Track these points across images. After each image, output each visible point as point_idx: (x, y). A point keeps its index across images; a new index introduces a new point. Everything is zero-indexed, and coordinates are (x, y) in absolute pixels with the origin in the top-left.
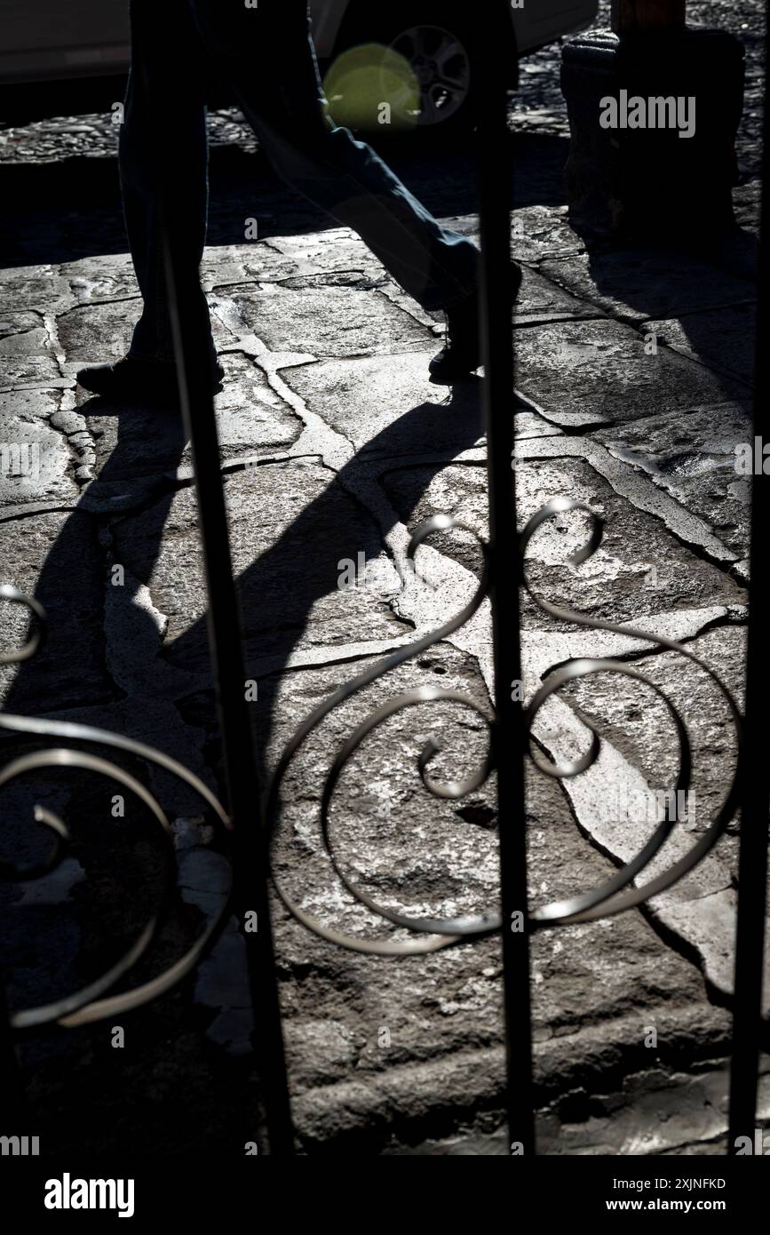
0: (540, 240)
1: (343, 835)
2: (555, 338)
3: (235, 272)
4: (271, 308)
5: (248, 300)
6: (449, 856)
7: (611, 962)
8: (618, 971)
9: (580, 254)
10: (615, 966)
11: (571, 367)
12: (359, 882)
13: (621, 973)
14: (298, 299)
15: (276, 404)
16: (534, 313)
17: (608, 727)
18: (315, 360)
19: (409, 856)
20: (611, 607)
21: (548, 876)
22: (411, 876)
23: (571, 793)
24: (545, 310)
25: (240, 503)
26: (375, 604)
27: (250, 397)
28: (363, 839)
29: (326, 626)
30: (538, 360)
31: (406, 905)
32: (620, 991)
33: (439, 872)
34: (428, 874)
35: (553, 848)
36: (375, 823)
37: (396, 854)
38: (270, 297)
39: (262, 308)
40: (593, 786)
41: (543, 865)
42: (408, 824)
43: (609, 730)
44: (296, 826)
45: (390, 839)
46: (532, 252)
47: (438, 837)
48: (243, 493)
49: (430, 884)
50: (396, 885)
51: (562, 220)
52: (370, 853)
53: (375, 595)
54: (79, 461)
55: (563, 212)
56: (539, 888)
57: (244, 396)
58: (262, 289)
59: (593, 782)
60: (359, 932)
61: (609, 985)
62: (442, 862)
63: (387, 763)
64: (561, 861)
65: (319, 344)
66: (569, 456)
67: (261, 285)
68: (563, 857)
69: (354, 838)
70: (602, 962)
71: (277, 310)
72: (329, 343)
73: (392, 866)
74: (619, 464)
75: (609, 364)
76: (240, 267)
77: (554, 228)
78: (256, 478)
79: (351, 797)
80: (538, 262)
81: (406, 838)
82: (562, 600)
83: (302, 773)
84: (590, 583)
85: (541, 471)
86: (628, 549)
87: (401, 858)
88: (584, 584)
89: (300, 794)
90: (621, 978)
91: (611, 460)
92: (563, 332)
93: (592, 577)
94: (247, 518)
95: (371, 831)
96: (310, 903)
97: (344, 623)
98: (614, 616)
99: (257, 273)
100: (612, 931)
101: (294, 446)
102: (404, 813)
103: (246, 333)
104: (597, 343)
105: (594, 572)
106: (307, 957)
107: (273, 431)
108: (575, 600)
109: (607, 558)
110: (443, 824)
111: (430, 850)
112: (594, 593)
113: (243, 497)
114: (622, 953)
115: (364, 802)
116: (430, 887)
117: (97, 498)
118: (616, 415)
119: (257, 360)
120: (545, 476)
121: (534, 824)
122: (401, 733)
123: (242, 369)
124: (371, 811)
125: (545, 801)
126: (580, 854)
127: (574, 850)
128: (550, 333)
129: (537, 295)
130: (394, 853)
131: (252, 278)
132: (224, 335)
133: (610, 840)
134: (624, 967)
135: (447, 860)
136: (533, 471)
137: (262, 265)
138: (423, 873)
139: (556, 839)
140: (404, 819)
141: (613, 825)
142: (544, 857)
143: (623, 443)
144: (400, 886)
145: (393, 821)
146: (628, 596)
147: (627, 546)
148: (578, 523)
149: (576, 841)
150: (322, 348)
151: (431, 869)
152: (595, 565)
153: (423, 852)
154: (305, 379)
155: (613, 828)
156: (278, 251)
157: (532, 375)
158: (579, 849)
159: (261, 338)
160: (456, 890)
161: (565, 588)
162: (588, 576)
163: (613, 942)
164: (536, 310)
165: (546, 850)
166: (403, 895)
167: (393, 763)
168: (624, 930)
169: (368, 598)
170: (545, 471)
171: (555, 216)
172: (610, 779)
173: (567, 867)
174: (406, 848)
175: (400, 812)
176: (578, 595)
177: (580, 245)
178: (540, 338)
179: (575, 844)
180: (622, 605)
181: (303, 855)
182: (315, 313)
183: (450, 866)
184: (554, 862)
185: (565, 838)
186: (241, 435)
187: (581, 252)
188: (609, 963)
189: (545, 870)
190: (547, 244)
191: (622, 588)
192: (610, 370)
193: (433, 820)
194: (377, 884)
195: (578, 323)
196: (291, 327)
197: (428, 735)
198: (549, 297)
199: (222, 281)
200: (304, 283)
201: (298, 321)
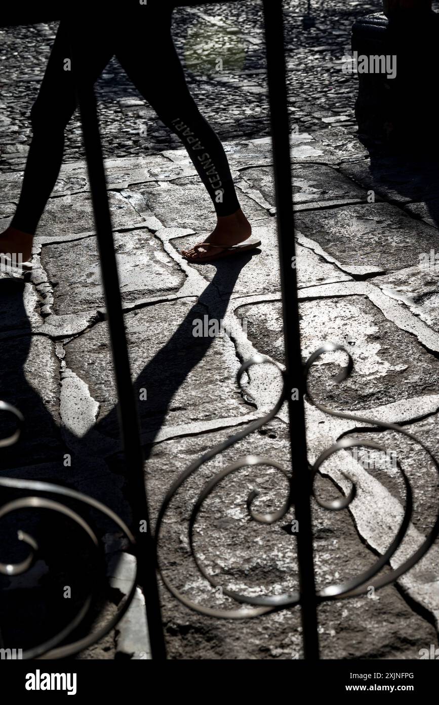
0: (340, 150)
1: (211, 543)
2: (349, 216)
3: (143, 175)
4: (165, 198)
5: (151, 193)
6: (277, 556)
7: (378, 622)
8: (382, 628)
9: (366, 159)
10: (380, 625)
11: (359, 235)
12: (221, 573)
13: (385, 629)
14: (183, 192)
15: (169, 262)
16: (335, 199)
17: (379, 472)
18: (194, 232)
19: (252, 556)
20: (382, 394)
21: (340, 568)
22: (253, 569)
23: (355, 515)
24: (343, 197)
25: (146, 328)
26: (232, 394)
27: (152, 258)
28: (223, 546)
29: (200, 408)
30: (337, 231)
31: (250, 587)
32: (384, 641)
33: (271, 566)
34: (264, 568)
35: (343, 550)
36: (231, 535)
37: (244, 555)
38: (165, 191)
39: (160, 199)
40: (369, 510)
41: (336, 561)
42: (252, 536)
43: (380, 474)
44: (181, 538)
45: (240, 545)
46: (334, 157)
47: (270, 544)
48: (147, 322)
49: (265, 574)
50: (244, 575)
51: (355, 136)
52: (227, 555)
53: (232, 387)
54: (43, 302)
55: (355, 131)
56: (333, 576)
57: (148, 258)
58: (160, 186)
59: (369, 507)
60: (221, 604)
61: (377, 637)
62: (273, 559)
63: (239, 497)
64: (348, 559)
65: (197, 222)
66: (356, 294)
67: (159, 183)
68: (349, 555)
69: (218, 545)
70: (373, 622)
71: (170, 200)
72: (203, 221)
73: (242, 562)
74: (389, 299)
75: (383, 233)
76: (146, 171)
77: (349, 141)
78: (156, 312)
79: (216, 519)
80: (339, 164)
81: (250, 544)
82: (351, 389)
83: (185, 503)
84: (369, 378)
85: (338, 305)
86: (394, 356)
87: (247, 557)
88: (365, 379)
89: (184, 517)
90: (384, 632)
91: (384, 297)
92: (354, 212)
93: (370, 374)
94: (150, 338)
95: (228, 540)
96: (190, 587)
97: (212, 406)
98: (384, 399)
99: (157, 175)
100: (379, 603)
101: (181, 290)
102: (249, 529)
103: (150, 216)
104: (376, 219)
105: (371, 371)
106: (188, 621)
107: (167, 281)
108: (359, 389)
109: (380, 361)
110: (274, 536)
111: (265, 552)
112: (371, 385)
113: (147, 324)
114: (385, 617)
115: (223, 522)
116: (265, 575)
117: (55, 326)
118: (388, 266)
119: (157, 234)
120: (341, 308)
121: (331, 535)
122: (247, 477)
123: (147, 240)
124: (228, 527)
125: (339, 520)
126: (360, 554)
127: (356, 551)
128: (346, 213)
129: (337, 187)
130: (243, 554)
131: (153, 179)
132: (135, 217)
133: (379, 545)
134: (386, 625)
135: (276, 558)
136: (333, 305)
137: (160, 170)
138: (261, 567)
139: (345, 544)
140: (249, 532)
141: (381, 535)
142: (337, 556)
143: (392, 285)
144: (246, 575)
145: (242, 534)
146: (393, 386)
147: (393, 353)
148: (362, 339)
149: (357, 545)
150: (198, 225)
151: (266, 565)
152: (372, 366)
153: (261, 553)
154: (187, 245)
155: (381, 537)
156: (170, 160)
157: (334, 241)
158: (359, 551)
159: (159, 219)
160: (282, 577)
161: (353, 381)
162: (367, 373)
163: (380, 609)
164: (337, 197)
165: (339, 552)
166: (249, 581)
167: (242, 497)
168: (387, 602)
169: (227, 390)
170: (341, 304)
171: (350, 133)
172: (379, 505)
173: (351, 562)
174: (250, 551)
175: (247, 528)
176: (361, 386)
177: (366, 153)
178: (339, 216)
179: (357, 547)
180: (389, 392)
181: (186, 556)
182: (194, 201)
183: (278, 563)
184: (344, 559)
185: (350, 544)
186: (146, 283)
187: (366, 157)
188: (377, 623)
189: (337, 564)
190: (344, 152)
191: (389, 381)
192: (384, 236)
193: (267, 533)
194: (232, 574)
195: (364, 205)
196: (178, 211)
197: (265, 478)
198: (345, 188)
199: (135, 181)
200: (187, 182)
201: (183, 207)
